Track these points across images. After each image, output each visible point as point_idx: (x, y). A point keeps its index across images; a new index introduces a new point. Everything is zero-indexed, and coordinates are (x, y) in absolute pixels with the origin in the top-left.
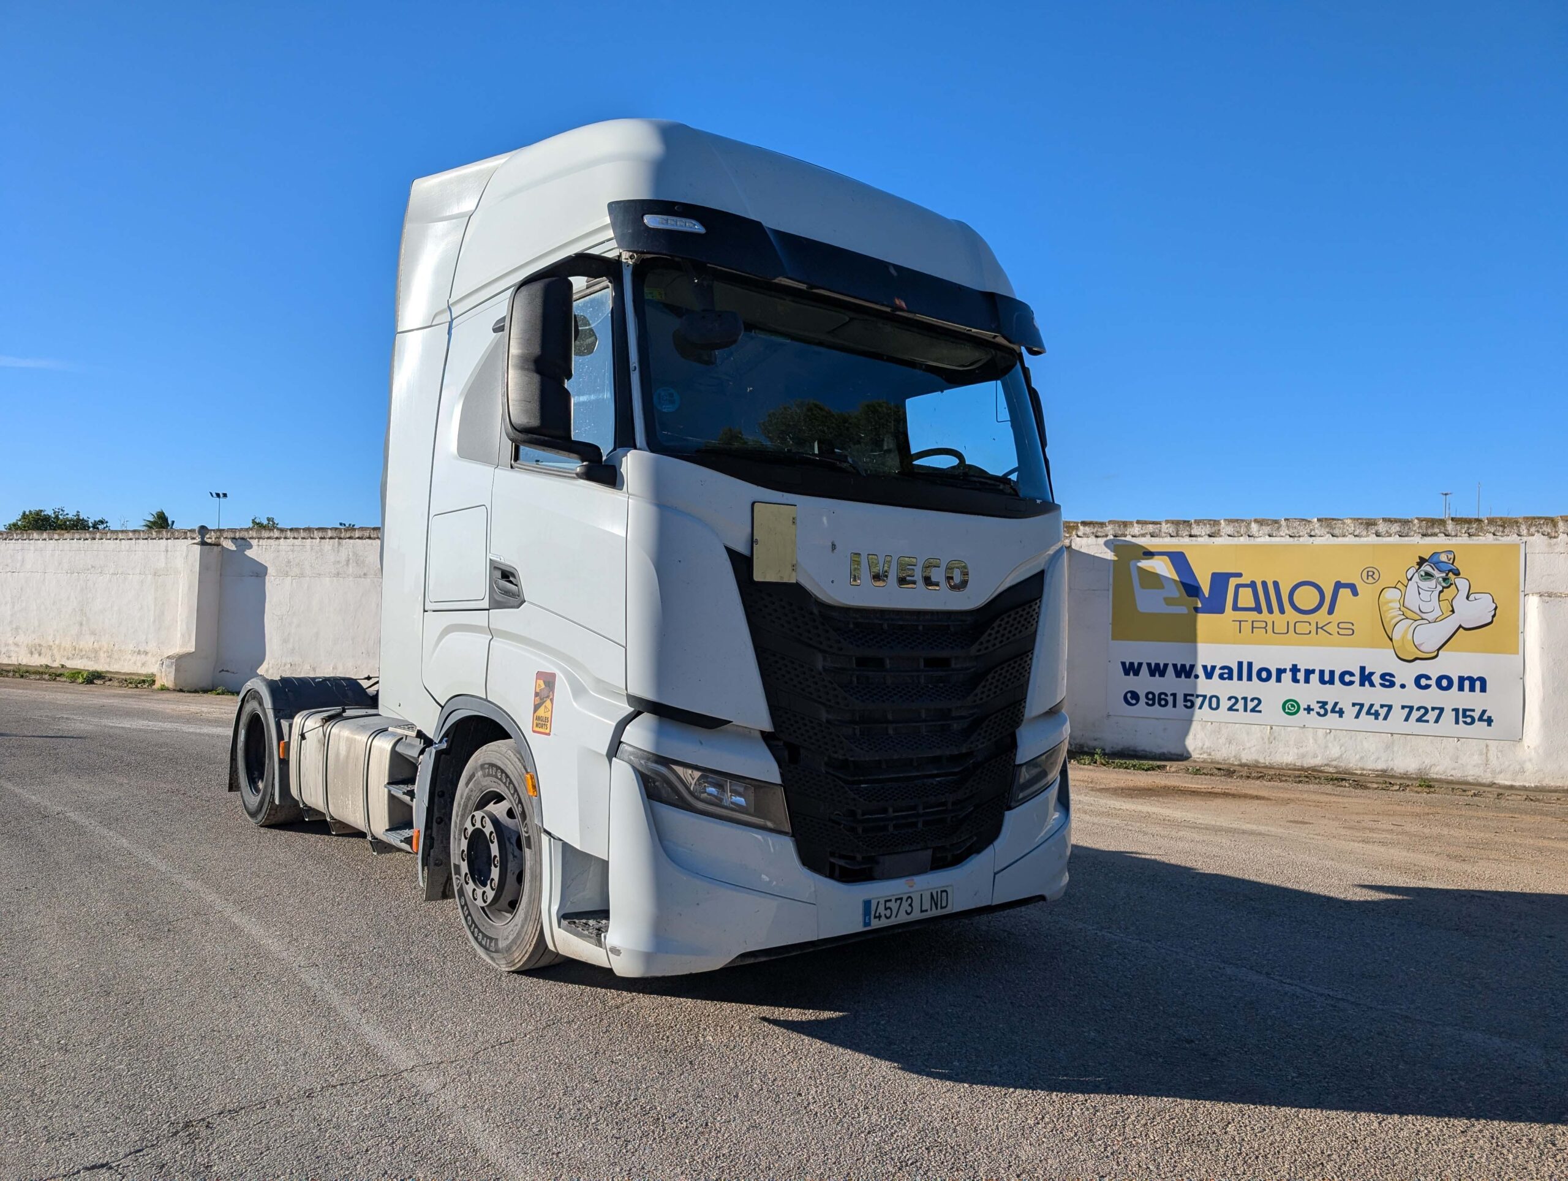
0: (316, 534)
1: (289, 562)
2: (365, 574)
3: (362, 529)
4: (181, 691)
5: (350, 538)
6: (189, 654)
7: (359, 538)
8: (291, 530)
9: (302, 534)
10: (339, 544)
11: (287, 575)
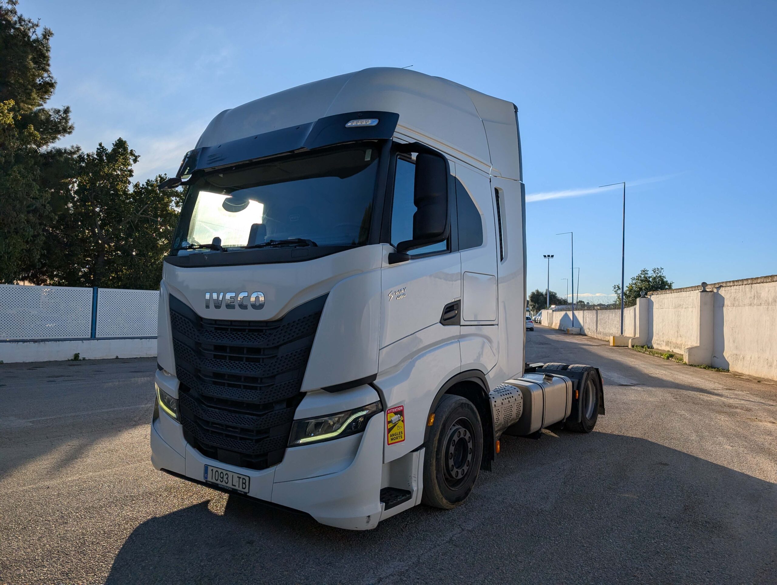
0: (745, 282)
1: (735, 299)
2: (761, 304)
3: (761, 277)
4: (691, 365)
5: (756, 283)
6: (696, 347)
7: (759, 283)
8: (736, 281)
9: (740, 283)
10: (751, 287)
11: (734, 306)
